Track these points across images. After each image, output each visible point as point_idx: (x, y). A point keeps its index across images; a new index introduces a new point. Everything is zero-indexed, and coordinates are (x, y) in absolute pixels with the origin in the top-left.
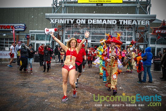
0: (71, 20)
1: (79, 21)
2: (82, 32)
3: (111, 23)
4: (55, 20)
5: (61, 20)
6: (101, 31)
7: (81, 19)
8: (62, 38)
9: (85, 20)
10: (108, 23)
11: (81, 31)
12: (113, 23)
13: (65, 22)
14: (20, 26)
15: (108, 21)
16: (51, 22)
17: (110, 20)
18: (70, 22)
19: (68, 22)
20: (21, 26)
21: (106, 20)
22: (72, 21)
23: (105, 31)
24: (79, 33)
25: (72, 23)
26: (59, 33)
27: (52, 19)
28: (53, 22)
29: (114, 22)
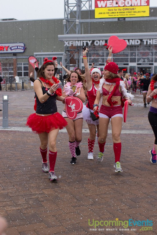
0: (88, 42)
1: (97, 43)
2: (101, 54)
3: (133, 44)
4: (70, 42)
5: (77, 42)
6: (124, 52)
7: (99, 40)
8: (78, 62)
9: (104, 41)
10: (130, 44)
11: (100, 52)
12: (136, 44)
13: (82, 45)
14: (17, 46)
15: (130, 41)
16: (65, 45)
17: (132, 39)
18: (87, 44)
19: (85, 45)
20: (20, 46)
21: (129, 40)
22: (90, 43)
23: (129, 51)
24: (98, 55)
25: (89, 45)
26: (74, 55)
27: (67, 41)
28: (68, 45)
29: (138, 42)
